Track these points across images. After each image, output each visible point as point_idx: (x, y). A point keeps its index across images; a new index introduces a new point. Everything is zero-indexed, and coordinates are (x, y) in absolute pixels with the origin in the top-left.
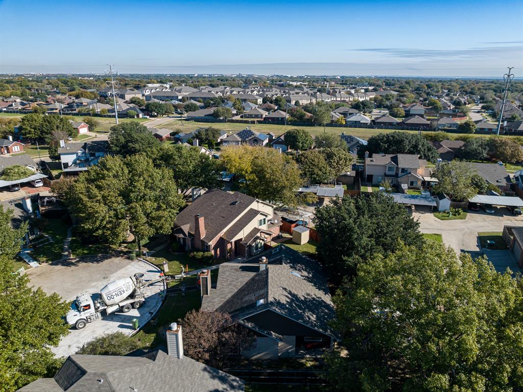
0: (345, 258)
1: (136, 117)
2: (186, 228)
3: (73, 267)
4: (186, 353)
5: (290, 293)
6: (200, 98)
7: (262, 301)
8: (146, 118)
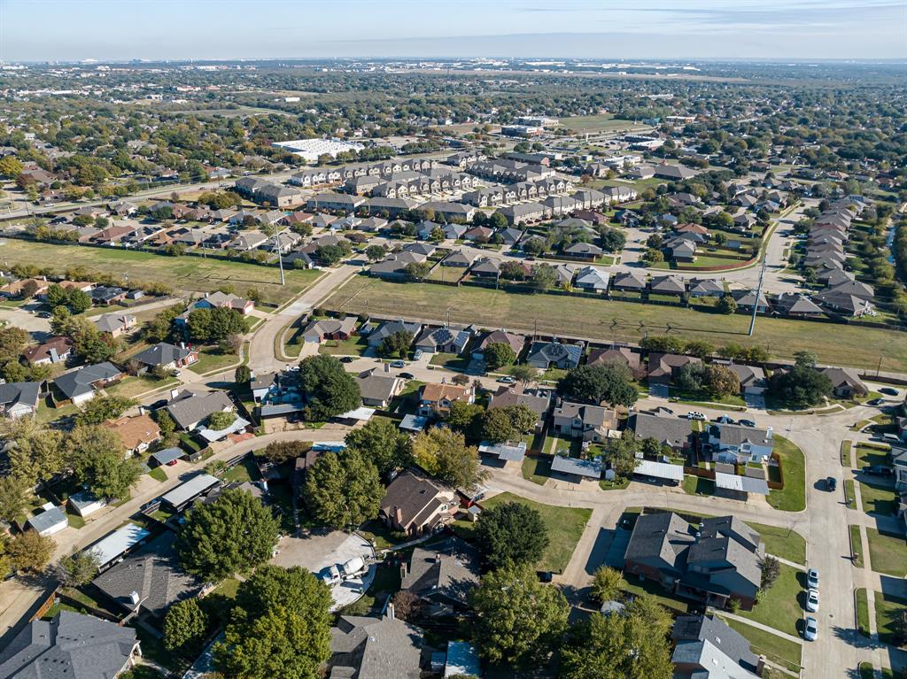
0: (488, 556)
1: (304, 268)
2: (387, 510)
3: (308, 540)
4: (395, 616)
5: (453, 579)
6: (386, 208)
7: (435, 587)
8: (318, 270)
